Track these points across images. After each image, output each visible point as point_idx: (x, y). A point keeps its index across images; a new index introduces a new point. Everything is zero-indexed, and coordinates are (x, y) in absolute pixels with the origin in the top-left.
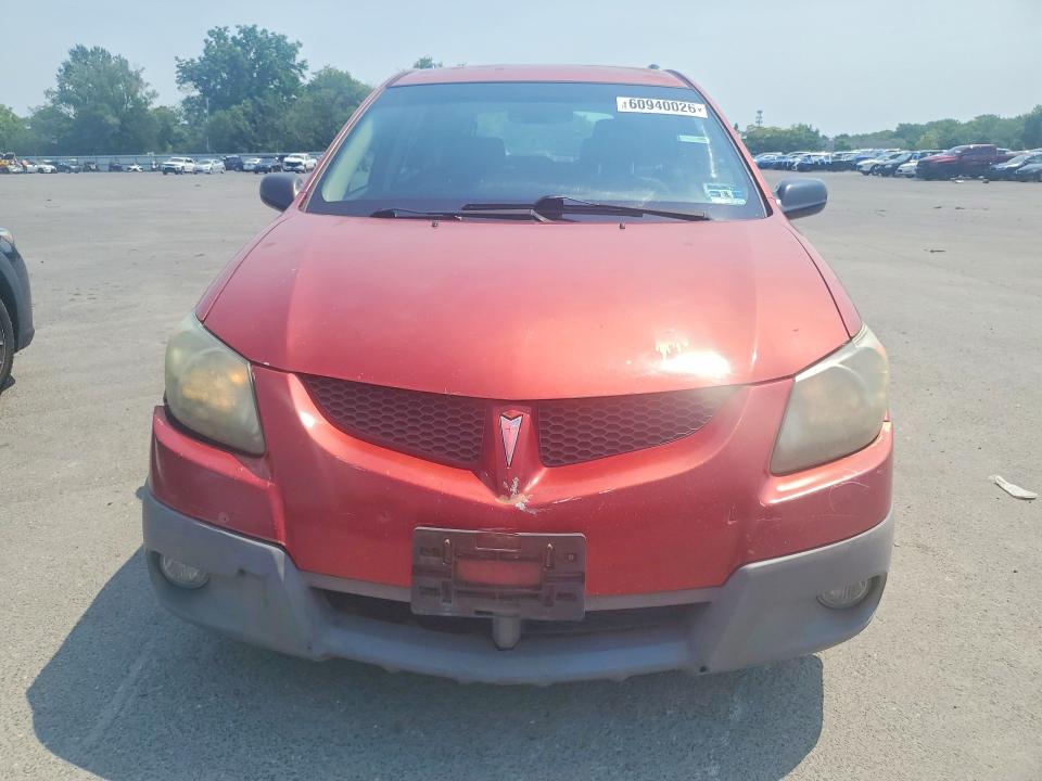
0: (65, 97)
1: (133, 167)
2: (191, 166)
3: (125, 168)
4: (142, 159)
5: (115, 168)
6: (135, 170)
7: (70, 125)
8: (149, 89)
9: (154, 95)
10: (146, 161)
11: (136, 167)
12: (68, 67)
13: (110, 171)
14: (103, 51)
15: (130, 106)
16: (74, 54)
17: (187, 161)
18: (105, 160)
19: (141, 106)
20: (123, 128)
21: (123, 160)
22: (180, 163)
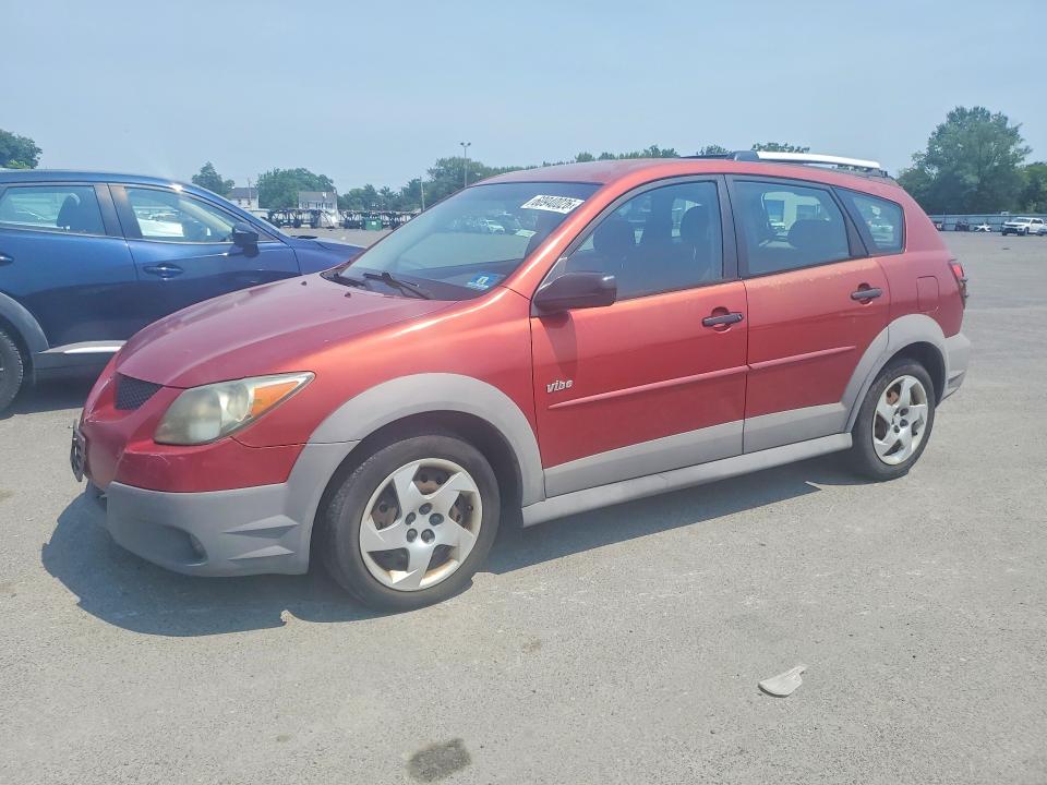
0: (931, 159)
1: (981, 227)
2: (1036, 227)
3: (972, 228)
4: (995, 219)
5: (962, 228)
6: (983, 230)
7: (928, 185)
8: (1022, 146)
9: (1027, 151)
10: (999, 220)
11: (985, 227)
12: (942, 130)
13: (956, 230)
14: (983, 110)
15: (996, 164)
16: (952, 116)
17: (1034, 222)
18: (953, 220)
19: (1009, 162)
20: (981, 186)
21: (972, 219)
22: (1026, 223)
